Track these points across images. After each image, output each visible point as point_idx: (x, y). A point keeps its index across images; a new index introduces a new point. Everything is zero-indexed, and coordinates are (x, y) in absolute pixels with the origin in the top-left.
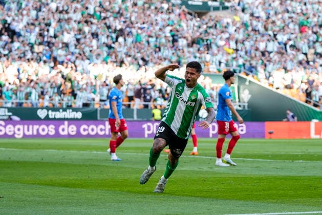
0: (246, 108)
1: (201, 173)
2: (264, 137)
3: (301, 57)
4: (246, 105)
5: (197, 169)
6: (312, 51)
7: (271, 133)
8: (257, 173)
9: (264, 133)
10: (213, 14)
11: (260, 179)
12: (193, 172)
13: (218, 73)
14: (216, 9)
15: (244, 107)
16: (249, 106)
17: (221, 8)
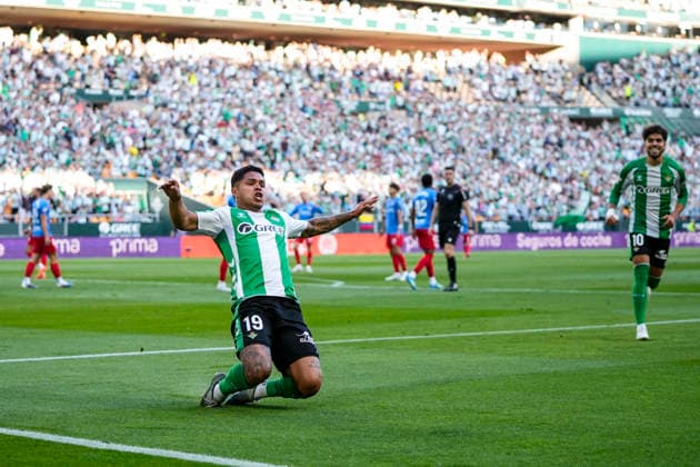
0: (158, 220)
1: (102, 301)
2: (178, 254)
3: (222, 156)
4: (157, 215)
5: (96, 296)
6: (237, 149)
7: (188, 250)
8: (171, 300)
9: (179, 249)
10: (115, 105)
11: (176, 308)
12: (94, 300)
13: (122, 178)
14: (119, 98)
15: (155, 219)
16: (161, 218)
17: (125, 97)
